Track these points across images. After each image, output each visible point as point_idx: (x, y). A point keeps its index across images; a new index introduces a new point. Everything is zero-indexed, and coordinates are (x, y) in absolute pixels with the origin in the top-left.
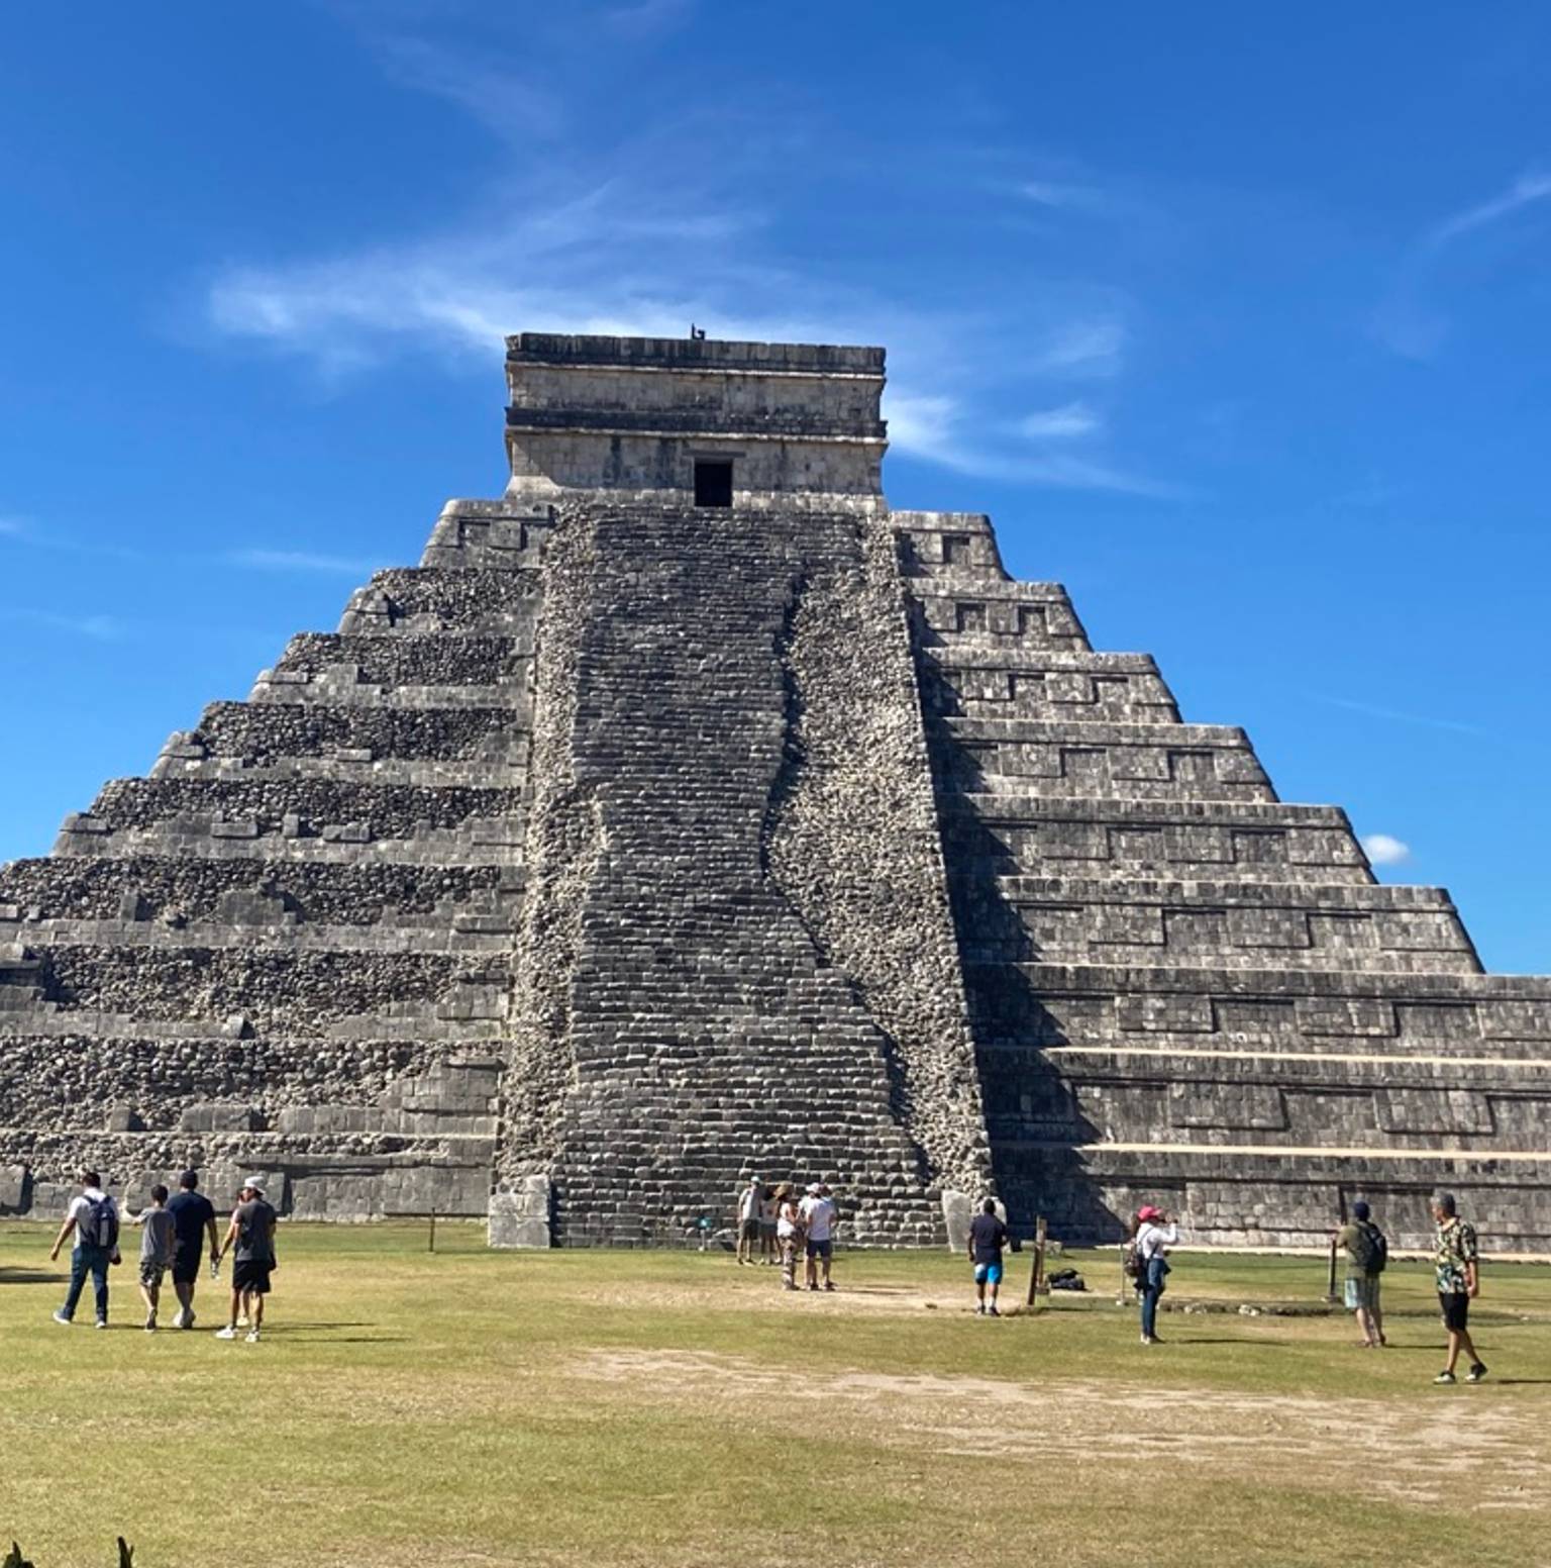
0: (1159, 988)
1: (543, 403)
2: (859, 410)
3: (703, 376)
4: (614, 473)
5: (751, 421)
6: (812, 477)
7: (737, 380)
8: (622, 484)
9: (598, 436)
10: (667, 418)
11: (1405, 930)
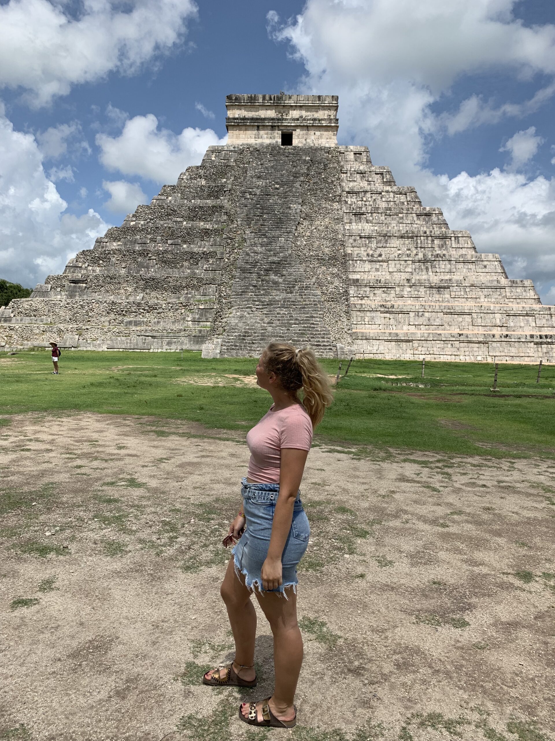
0: (409, 285)
1: (237, 116)
2: (330, 116)
3: (284, 106)
4: (258, 137)
5: (298, 120)
6: (316, 137)
7: (294, 107)
8: (259, 141)
9: (253, 126)
10: (273, 119)
11: (485, 267)
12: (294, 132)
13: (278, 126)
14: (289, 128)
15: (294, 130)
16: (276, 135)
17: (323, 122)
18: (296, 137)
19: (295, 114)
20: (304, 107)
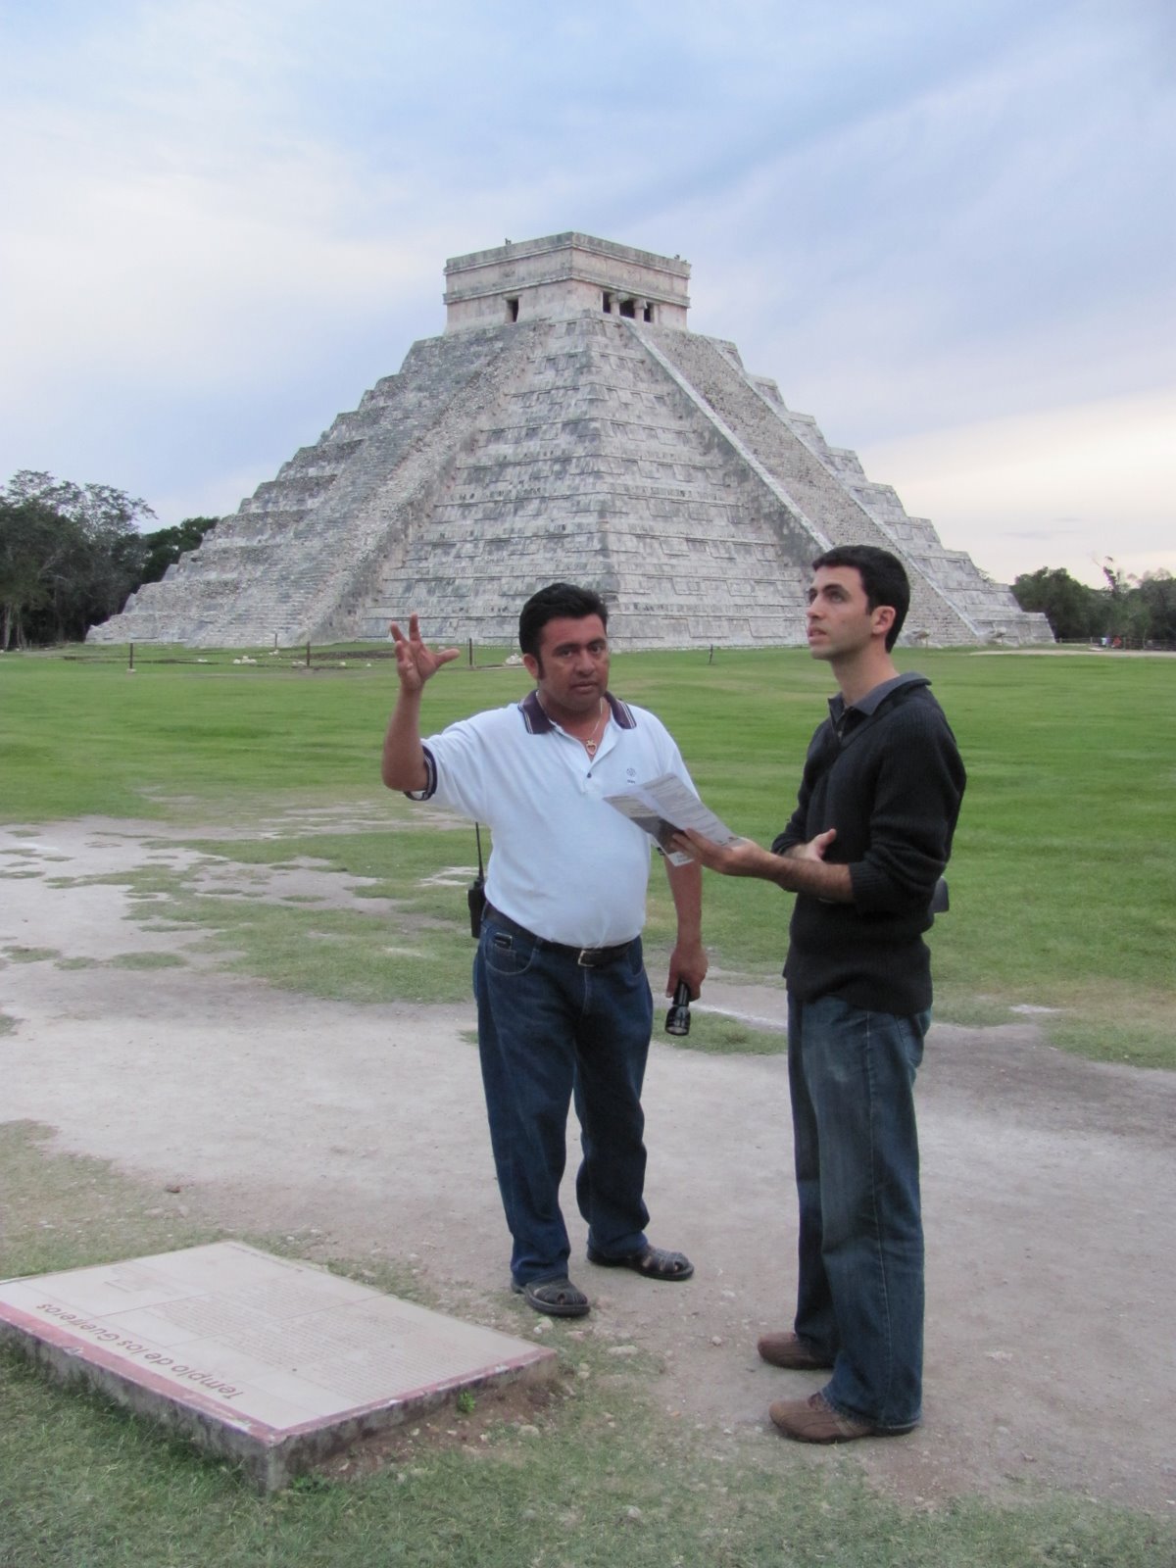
1: (456, 289)
2: (564, 264)
3: (509, 262)
4: (480, 313)
5: (523, 279)
6: (547, 300)
7: (521, 261)
8: (481, 319)
9: (474, 299)
10: (494, 285)
11: (579, 503)
12: (520, 298)
13: (502, 293)
14: (514, 294)
15: (521, 296)
16: (500, 307)
17: (553, 276)
18: (524, 306)
19: (521, 269)
20: (532, 259)
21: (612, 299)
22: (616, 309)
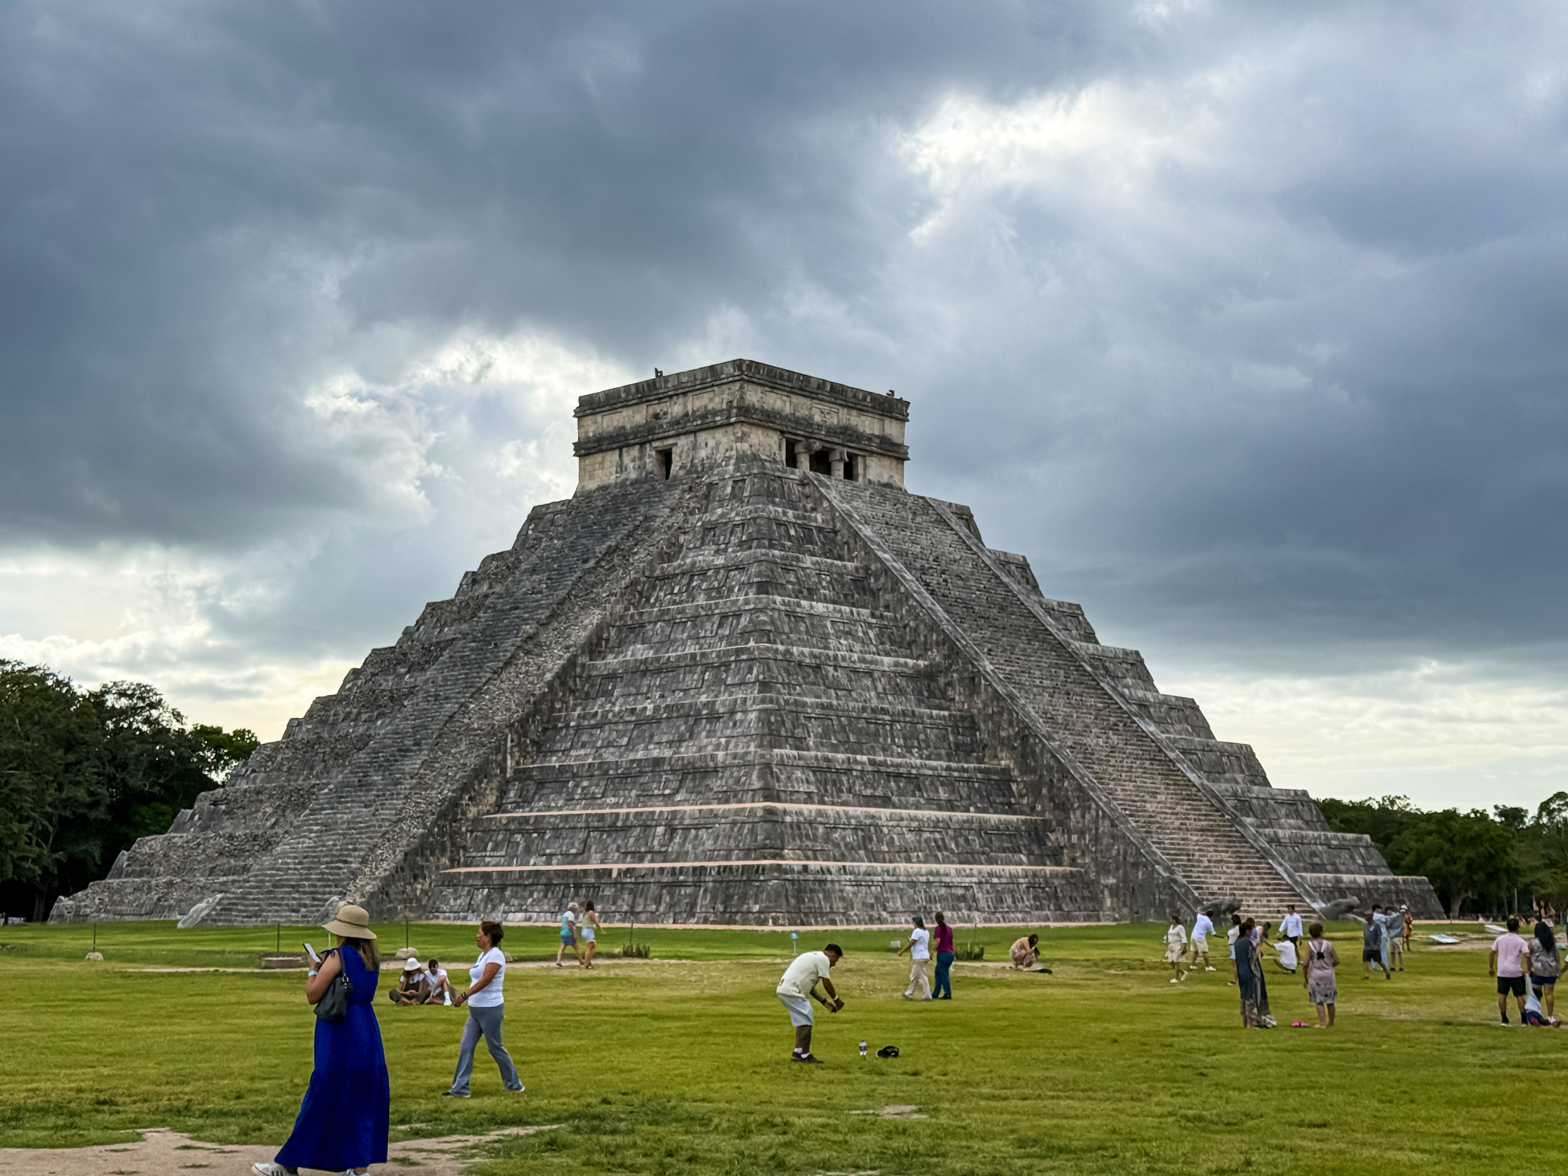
1: (590, 434)
2: (731, 402)
3: (659, 399)
4: (621, 469)
5: (678, 422)
6: (709, 450)
7: (675, 398)
8: (623, 476)
9: (613, 449)
10: (642, 428)
12: (674, 450)
13: (650, 442)
14: (666, 443)
15: (676, 444)
16: (648, 460)
17: (718, 418)
18: (678, 459)
19: (676, 409)
20: (690, 394)
21: (799, 448)
22: (804, 462)
